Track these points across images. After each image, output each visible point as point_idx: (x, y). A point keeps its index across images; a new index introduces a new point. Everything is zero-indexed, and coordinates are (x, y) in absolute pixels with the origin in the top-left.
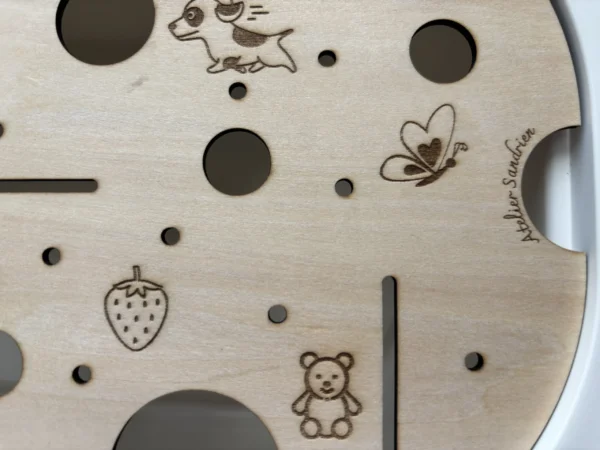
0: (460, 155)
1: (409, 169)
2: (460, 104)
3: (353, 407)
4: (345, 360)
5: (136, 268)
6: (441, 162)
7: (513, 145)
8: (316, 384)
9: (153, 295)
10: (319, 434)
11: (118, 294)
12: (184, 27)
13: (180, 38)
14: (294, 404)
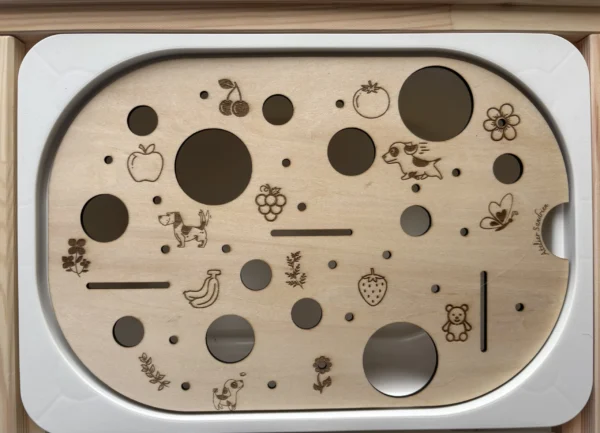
0: (515, 217)
1: (493, 224)
2: (515, 193)
3: (468, 328)
4: (464, 307)
5: (372, 269)
6: (506, 220)
7: (538, 212)
8: (453, 318)
9: (380, 281)
10: (454, 340)
11: (364, 281)
12: (389, 157)
13: (388, 162)
14: (443, 328)
